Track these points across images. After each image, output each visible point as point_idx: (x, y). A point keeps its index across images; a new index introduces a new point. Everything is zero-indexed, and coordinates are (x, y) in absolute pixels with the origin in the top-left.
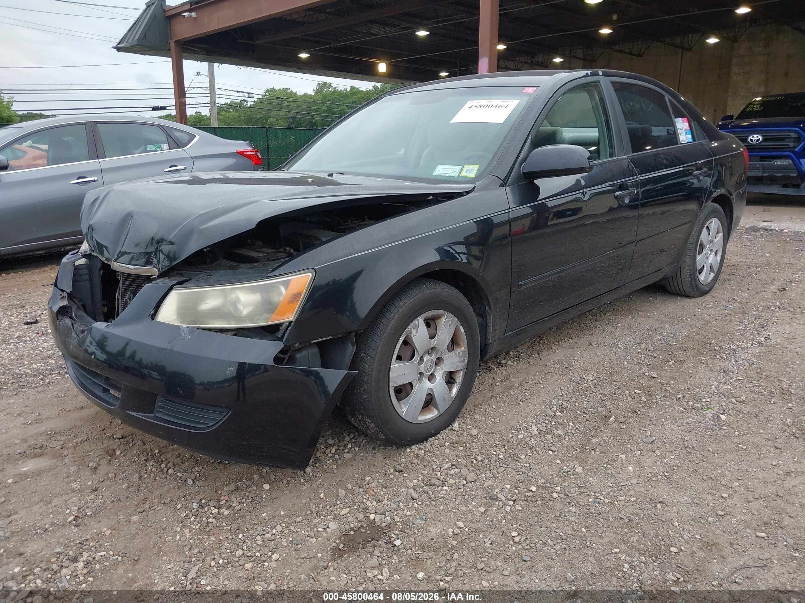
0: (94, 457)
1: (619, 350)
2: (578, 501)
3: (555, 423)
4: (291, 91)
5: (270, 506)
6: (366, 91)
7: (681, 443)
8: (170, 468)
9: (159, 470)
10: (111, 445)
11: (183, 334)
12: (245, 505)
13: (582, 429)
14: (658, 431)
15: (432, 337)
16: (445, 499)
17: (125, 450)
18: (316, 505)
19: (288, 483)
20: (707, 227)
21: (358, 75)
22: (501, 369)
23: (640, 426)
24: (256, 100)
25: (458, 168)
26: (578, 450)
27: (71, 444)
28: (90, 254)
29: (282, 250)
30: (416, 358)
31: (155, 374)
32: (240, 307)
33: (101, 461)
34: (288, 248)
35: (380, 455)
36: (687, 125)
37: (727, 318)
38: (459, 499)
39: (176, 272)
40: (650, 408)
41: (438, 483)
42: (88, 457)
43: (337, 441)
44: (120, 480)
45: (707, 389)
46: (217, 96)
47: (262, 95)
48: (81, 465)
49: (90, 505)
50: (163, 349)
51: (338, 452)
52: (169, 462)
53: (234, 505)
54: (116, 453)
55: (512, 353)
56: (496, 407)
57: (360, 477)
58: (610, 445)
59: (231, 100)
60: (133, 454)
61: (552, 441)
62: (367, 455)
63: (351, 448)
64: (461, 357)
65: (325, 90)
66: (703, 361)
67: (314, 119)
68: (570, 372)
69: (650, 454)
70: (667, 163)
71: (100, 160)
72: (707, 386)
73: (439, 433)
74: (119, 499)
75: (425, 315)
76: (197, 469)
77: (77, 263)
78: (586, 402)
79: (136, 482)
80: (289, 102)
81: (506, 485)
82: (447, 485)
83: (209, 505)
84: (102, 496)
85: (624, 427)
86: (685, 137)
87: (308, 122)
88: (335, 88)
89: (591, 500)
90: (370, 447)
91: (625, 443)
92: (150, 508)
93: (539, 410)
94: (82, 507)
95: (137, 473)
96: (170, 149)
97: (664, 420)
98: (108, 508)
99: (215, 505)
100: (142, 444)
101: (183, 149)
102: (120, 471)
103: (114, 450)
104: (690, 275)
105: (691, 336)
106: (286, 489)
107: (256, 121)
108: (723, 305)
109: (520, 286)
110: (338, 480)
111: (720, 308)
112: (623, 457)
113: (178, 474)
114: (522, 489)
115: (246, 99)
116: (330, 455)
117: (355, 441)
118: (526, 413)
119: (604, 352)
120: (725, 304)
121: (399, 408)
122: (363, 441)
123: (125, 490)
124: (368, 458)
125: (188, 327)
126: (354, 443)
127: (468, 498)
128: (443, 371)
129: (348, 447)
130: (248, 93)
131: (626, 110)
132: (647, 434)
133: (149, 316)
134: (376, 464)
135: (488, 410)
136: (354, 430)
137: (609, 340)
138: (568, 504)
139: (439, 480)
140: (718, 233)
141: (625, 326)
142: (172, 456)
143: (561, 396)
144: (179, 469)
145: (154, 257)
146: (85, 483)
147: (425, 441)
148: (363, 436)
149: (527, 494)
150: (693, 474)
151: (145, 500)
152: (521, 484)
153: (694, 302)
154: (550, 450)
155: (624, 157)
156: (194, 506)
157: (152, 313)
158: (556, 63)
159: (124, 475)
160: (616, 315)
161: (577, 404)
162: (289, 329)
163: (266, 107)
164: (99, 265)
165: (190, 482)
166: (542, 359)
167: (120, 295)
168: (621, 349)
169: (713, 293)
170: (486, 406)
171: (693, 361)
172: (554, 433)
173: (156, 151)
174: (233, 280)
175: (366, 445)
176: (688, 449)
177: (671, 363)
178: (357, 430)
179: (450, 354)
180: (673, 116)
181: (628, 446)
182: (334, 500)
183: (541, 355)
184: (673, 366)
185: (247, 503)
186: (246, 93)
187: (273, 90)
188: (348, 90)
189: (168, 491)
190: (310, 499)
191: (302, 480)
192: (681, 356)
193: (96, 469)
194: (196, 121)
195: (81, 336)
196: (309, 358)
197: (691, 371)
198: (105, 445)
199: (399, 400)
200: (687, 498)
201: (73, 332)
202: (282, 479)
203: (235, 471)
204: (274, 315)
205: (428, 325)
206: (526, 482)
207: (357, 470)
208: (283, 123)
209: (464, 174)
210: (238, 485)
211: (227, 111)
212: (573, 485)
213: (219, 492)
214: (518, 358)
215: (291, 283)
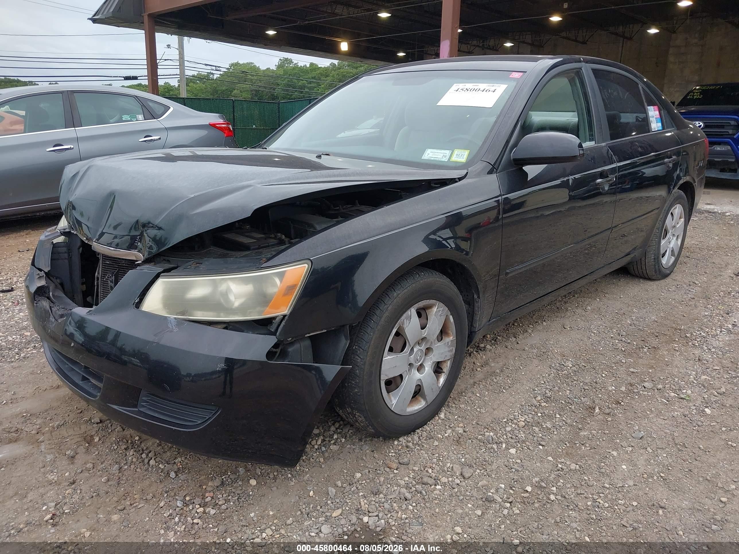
0: (71, 445)
1: (592, 334)
2: (576, 504)
3: (541, 414)
4: (255, 66)
5: (258, 504)
6: (325, 67)
7: (671, 440)
8: (151, 459)
9: (140, 460)
10: (89, 430)
11: (170, 326)
12: (232, 503)
13: (569, 421)
14: (644, 425)
15: (423, 328)
16: (440, 500)
17: (104, 436)
18: (306, 505)
19: (275, 478)
20: (672, 214)
21: (321, 53)
22: (480, 353)
23: (626, 418)
24: (221, 73)
25: (448, 152)
26: (568, 445)
27: (47, 429)
28: (70, 232)
29: (273, 236)
30: (407, 349)
31: (135, 361)
32: (232, 298)
33: (78, 449)
34: (279, 234)
35: (367, 448)
36: (657, 113)
37: (691, 303)
38: (453, 500)
39: (162, 258)
40: (633, 398)
41: (431, 481)
42: (65, 444)
43: (322, 431)
44: (99, 471)
45: (686, 379)
46: (186, 68)
47: (228, 69)
48: (58, 452)
49: (68, 501)
50: (149, 342)
51: (324, 443)
52: (150, 452)
53: (220, 503)
54: (94, 439)
55: (489, 336)
56: (480, 395)
57: (349, 473)
58: (599, 439)
59: (198, 72)
60: (112, 441)
61: (541, 435)
62: (354, 447)
63: (337, 439)
64: (449, 347)
65: (286, 65)
66: (677, 349)
67: (276, 92)
68: (549, 357)
69: (642, 451)
70: (641, 150)
71: (76, 128)
72: (685, 375)
73: (426, 424)
74: (99, 494)
75: (417, 306)
76: (179, 459)
77: (55, 241)
78: (569, 392)
79: (116, 475)
80: (253, 75)
81: (501, 485)
82: (440, 484)
83: (194, 503)
84: (81, 490)
85: (610, 419)
86: (656, 125)
87: (270, 95)
88: (295, 64)
89: (589, 503)
90: (356, 438)
91: (614, 438)
92: (131, 505)
93: (523, 400)
94: (59, 503)
95: (116, 464)
96: (145, 120)
97: (648, 413)
98: (87, 505)
99: (200, 502)
100: (122, 430)
101: (158, 119)
102: (99, 462)
103: (92, 436)
104: (654, 259)
105: (659, 321)
106: (273, 485)
107: (222, 93)
108: (685, 288)
109: (507, 274)
110: (326, 475)
111: (683, 292)
112: (615, 453)
113: (160, 466)
114: (517, 489)
115: (212, 71)
116: (316, 447)
117: (341, 431)
118: (511, 403)
119: (578, 337)
120: (687, 288)
121: (389, 401)
122: (349, 431)
123: (104, 484)
124: (356, 451)
125: (175, 318)
126: (340, 433)
127: (463, 499)
128: (431, 362)
129: (334, 438)
130: (216, 66)
131: (605, 98)
132: (635, 429)
133: (133, 304)
134: (365, 458)
135: (472, 399)
136: (339, 419)
137: (582, 324)
138: (566, 507)
139: (431, 477)
140: (680, 218)
141: (594, 309)
142: (153, 444)
143: (543, 384)
144: (161, 460)
145: (139, 242)
146: (62, 475)
147: (412, 433)
148: (349, 426)
149: (522, 495)
150: (688, 475)
151: (125, 496)
152: (515, 483)
153: (656, 285)
154: (540, 445)
155: (604, 144)
156: (179, 505)
157: (136, 301)
158: (507, 47)
159: (103, 465)
160: (584, 297)
161: (560, 393)
162: (283, 323)
163: (231, 80)
164: (79, 244)
165: (173, 475)
166: (519, 342)
167: (100, 274)
168: (594, 333)
169: (672, 276)
170: (470, 394)
171: (667, 349)
172: (542, 425)
173: (131, 121)
174: (224, 270)
175: (352, 436)
176: (679, 446)
177: (645, 350)
178: (342, 419)
179: (439, 344)
180: (646, 104)
181: (618, 441)
182: (324, 499)
183: (518, 338)
184: (648, 353)
185: (234, 501)
186: (213, 66)
187: (237, 64)
188: (308, 66)
189: (150, 485)
190: (300, 498)
191: (289, 475)
192: (655, 342)
193: (73, 457)
194: (166, 91)
195: (60, 321)
196: (301, 351)
197: (667, 359)
198: (83, 431)
199: (388, 392)
200: (687, 503)
201: (52, 316)
202: (268, 474)
203: (219, 463)
204: (268, 308)
205: (419, 315)
206: (521, 480)
207: (345, 464)
208: (247, 96)
209: (454, 159)
210: (223, 479)
211: (194, 83)
212: (569, 486)
213: (204, 487)
214: (495, 341)
215: (287, 275)
